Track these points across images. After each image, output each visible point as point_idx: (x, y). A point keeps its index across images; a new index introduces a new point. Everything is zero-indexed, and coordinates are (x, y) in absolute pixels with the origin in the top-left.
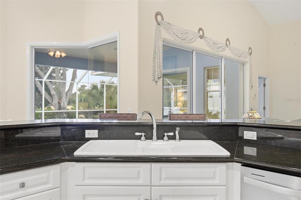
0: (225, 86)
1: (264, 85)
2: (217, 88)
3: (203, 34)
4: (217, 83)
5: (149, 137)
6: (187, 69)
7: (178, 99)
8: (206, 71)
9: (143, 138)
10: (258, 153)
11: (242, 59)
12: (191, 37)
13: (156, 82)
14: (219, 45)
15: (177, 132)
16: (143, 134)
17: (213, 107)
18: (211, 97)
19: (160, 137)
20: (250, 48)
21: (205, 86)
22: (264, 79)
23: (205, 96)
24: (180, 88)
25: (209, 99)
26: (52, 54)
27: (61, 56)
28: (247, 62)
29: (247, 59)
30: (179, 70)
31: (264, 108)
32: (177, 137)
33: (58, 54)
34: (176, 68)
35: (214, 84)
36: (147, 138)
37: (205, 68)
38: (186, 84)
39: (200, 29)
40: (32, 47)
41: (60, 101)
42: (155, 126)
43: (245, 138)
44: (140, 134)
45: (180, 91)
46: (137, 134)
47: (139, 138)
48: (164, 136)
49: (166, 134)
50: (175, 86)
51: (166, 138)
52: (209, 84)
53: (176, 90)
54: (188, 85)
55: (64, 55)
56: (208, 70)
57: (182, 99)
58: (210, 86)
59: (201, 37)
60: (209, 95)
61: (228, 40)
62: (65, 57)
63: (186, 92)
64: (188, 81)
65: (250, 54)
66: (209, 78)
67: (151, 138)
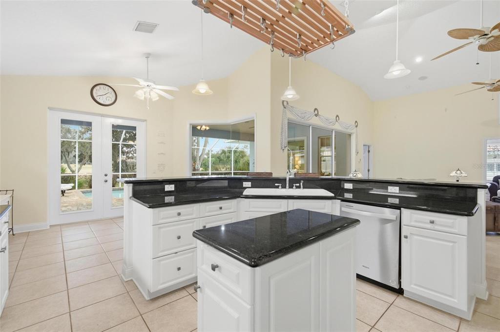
0: (335, 151)
1: (369, 151)
2: (329, 153)
3: (318, 113)
4: (329, 149)
5: (284, 187)
6: (305, 138)
7: (296, 162)
8: (320, 140)
9: (280, 187)
10: (353, 196)
11: (349, 131)
12: (309, 116)
13: (283, 150)
14: (330, 121)
15: (301, 184)
16: (280, 185)
17: (326, 169)
18: (324, 161)
19: (291, 187)
20: (356, 122)
21: (319, 152)
22: (369, 146)
23: (319, 160)
24: (297, 153)
25: (322, 162)
26: (199, 128)
27: (206, 129)
28: (354, 133)
29: (354, 131)
30: (297, 139)
31: (369, 171)
32: (302, 187)
33: (204, 127)
34: (294, 137)
35: (327, 150)
36: (282, 188)
37: (319, 137)
38: (304, 149)
39: (316, 109)
40: (191, 124)
41: (194, 164)
42: (288, 180)
43: (345, 188)
44: (278, 185)
45: (297, 156)
46: (276, 185)
47: (278, 187)
48: (293, 186)
49: (294, 185)
50: (294, 151)
51: (294, 187)
52: (322, 149)
53: (294, 155)
54: (305, 151)
55: (208, 128)
56: (322, 139)
57: (300, 162)
58: (323, 151)
59: (316, 115)
60: (322, 159)
61: (337, 116)
62: (209, 129)
63: (303, 156)
64: (305, 147)
65: (356, 126)
66: (322, 145)
67: (285, 187)
